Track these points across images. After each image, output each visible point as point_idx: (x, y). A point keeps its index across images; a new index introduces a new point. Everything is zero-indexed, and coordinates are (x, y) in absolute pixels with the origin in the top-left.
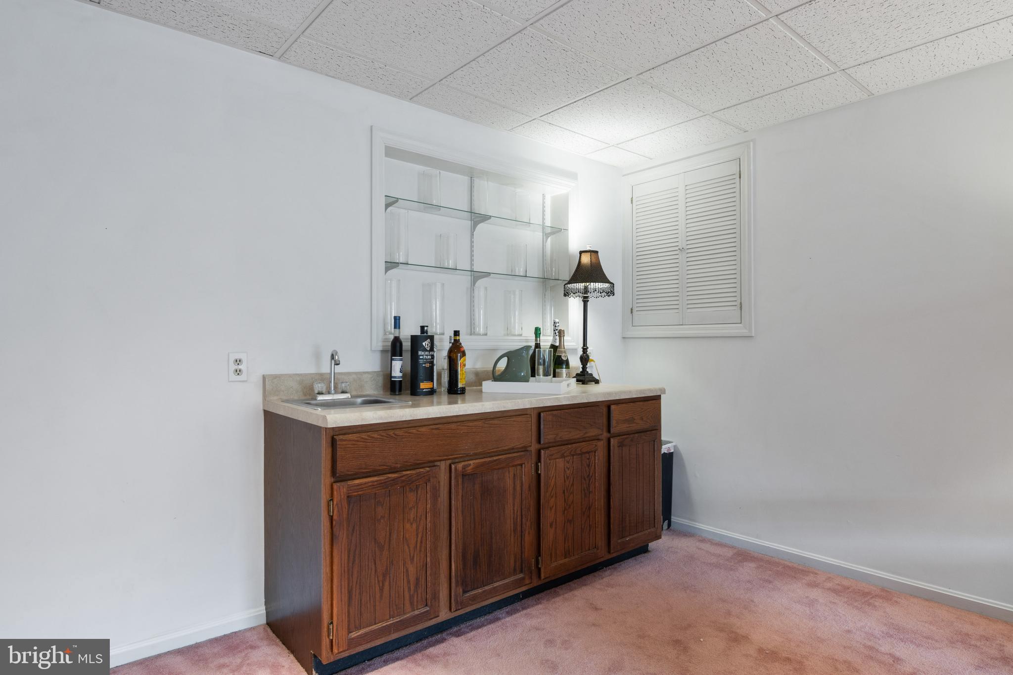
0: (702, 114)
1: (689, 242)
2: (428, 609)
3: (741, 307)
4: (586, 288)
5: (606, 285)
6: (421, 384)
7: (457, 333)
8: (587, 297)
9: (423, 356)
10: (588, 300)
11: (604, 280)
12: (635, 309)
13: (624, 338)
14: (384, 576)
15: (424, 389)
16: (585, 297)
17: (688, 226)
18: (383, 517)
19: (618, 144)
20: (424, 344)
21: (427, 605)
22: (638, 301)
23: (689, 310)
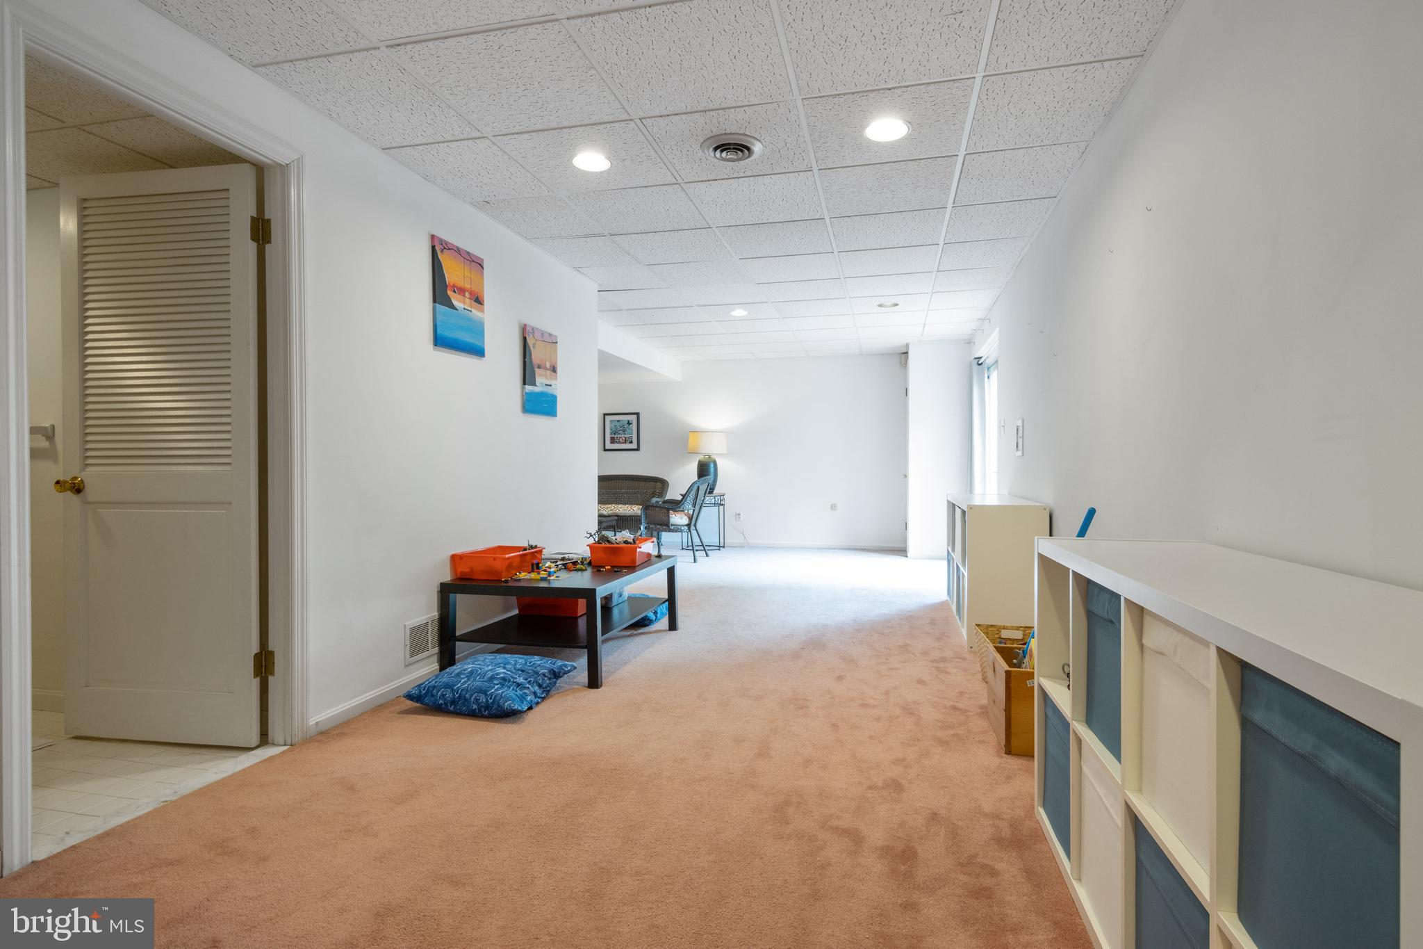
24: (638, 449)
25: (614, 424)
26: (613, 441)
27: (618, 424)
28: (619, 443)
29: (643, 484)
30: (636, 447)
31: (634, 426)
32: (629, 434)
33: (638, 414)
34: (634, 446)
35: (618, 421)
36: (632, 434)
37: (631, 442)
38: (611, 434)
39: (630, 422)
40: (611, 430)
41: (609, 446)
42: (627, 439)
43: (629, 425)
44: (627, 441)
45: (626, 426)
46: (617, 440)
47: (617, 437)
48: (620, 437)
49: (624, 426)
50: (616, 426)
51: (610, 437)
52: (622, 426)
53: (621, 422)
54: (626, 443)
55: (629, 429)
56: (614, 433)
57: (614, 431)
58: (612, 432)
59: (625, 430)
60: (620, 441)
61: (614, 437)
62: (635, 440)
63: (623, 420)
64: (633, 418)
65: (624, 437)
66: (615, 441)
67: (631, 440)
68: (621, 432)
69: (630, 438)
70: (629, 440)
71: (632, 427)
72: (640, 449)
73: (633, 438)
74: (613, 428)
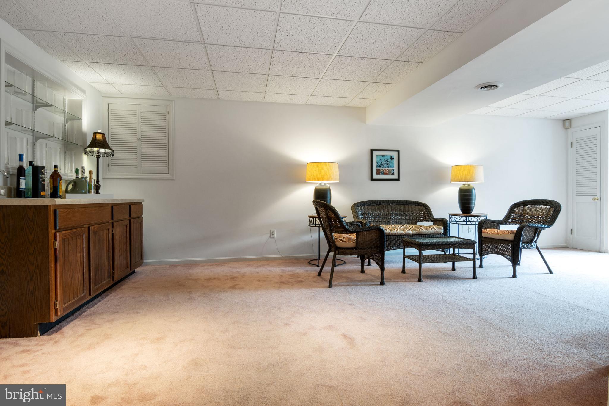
0: (162, 86)
1: (142, 137)
2: (85, 294)
3: (169, 167)
4: (98, 151)
5: (108, 150)
6: (42, 193)
7: (56, 167)
8: (99, 156)
9: (42, 177)
10: (99, 158)
11: (107, 147)
12: (110, 165)
13: (103, 179)
14: (72, 279)
15: (43, 195)
16: (97, 156)
17: (142, 129)
18: (71, 250)
19: (113, 84)
20: (43, 171)
21: (84, 292)
22: (112, 161)
23: (142, 167)
24: (398, 180)
25: (379, 159)
26: (379, 172)
27: (383, 159)
28: (384, 174)
29: (406, 207)
30: (397, 178)
31: (395, 161)
32: (391, 167)
33: (398, 151)
34: (395, 176)
35: (383, 156)
36: (394, 167)
37: (393, 174)
38: (377, 166)
39: (392, 157)
40: (377, 163)
41: (375, 176)
42: (390, 171)
43: (392, 160)
44: (390, 173)
45: (389, 161)
46: (382, 172)
47: (382, 169)
48: (384, 170)
49: (387, 160)
50: (381, 160)
51: (377, 169)
52: (386, 160)
53: (386, 157)
54: (389, 174)
55: (391, 162)
56: (380, 166)
57: (380, 165)
58: (378, 165)
59: (388, 163)
60: (384, 173)
61: (380, 169)
62: (396, 172)
63: (386, 156)
64: (395, 154)
65: (388, 169)
66: (380, 172)
67: (393, 172)
68: (385, 165)
69: (392, 170)
70: (391, 172)
71: (394, 162)
72: (400, 179)
73: (394, 170)
74: (379, 161)
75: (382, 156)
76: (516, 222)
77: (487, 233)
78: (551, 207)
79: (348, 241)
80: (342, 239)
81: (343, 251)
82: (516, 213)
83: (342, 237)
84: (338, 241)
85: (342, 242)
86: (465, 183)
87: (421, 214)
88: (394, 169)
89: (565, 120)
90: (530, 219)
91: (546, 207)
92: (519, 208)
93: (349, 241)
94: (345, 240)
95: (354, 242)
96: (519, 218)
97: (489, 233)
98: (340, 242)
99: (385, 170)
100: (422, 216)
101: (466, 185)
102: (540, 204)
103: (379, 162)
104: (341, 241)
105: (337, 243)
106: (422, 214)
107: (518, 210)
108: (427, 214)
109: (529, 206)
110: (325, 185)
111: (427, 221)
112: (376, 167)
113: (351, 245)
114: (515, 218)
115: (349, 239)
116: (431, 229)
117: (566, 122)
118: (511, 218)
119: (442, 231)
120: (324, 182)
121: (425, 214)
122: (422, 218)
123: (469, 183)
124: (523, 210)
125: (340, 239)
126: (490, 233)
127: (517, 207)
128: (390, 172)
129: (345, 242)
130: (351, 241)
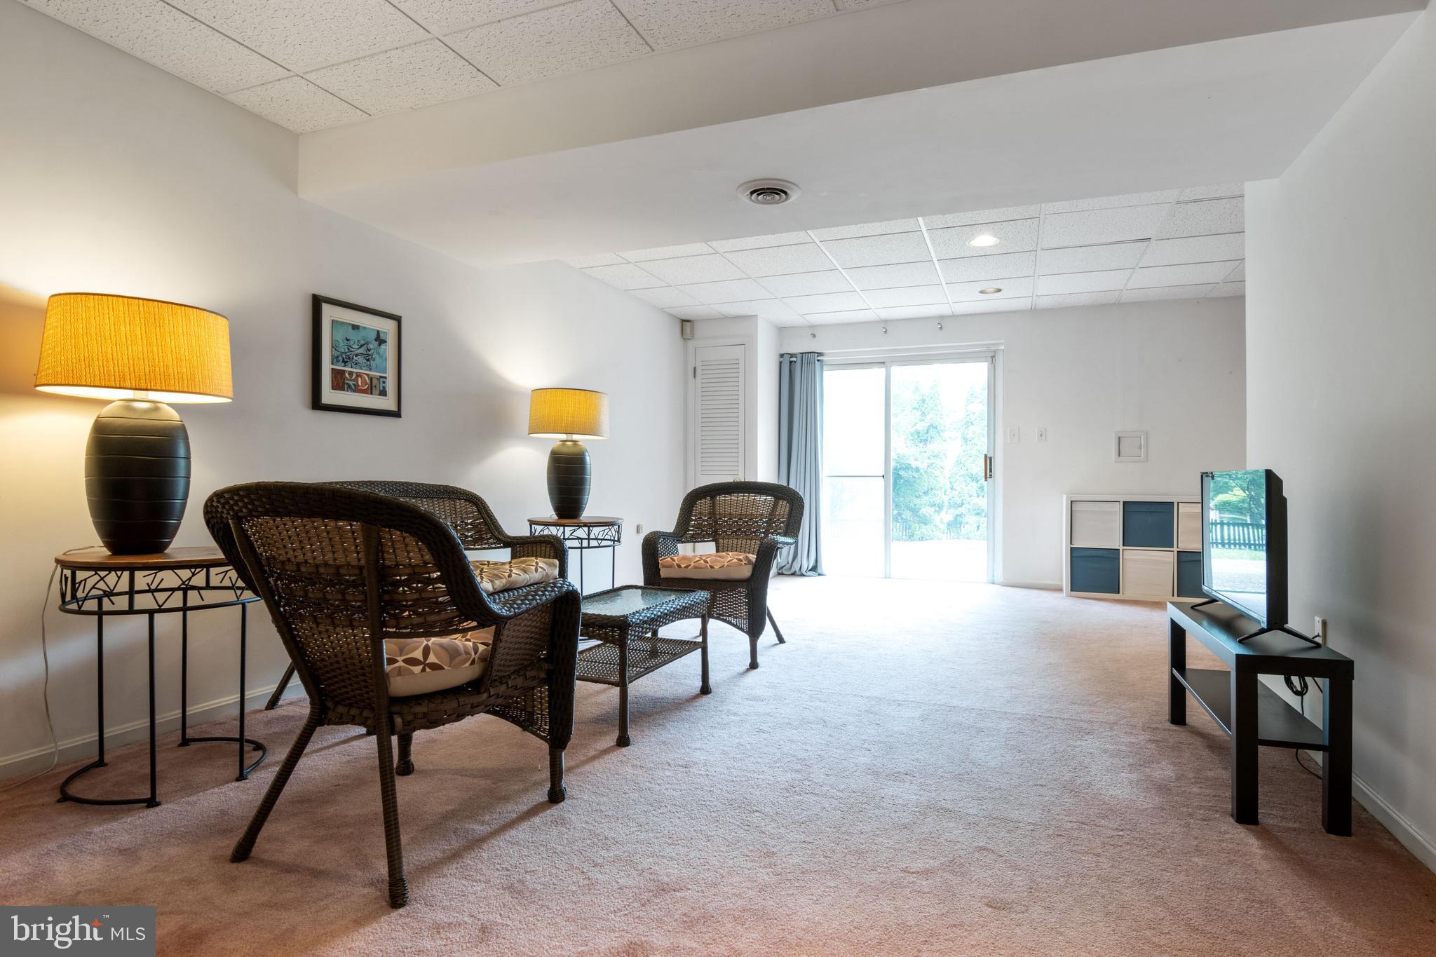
24: (396, 414)
25: (340, 337)
26: (340, 382)
27: (353, 336)
28: (357, 390)
30: (393, 408)
31: (390, 349)
32: (377, 369)
33: (398, 319)
34: (388, 403)
35: (355, 327)
36: (385, 371)
37: (383, 393)
38: (334, 359)
39: (382, 337)
40: (334, 348)
41: (329, 395)
42: (375, 381)
43: (380, 345)
44: (374, 388)
45: (371, 346)
46: (351, 383)
47: (351, 373)
48: (358, 375)
49: (367, 343)
50: (348, 340)
51: (333, 369)
52: (362, 342)
53: (362, 333)
54: (371, 393)
55: (379, 354)
56: (343, 361)
57: (344, 356)
58: (337, 357)
59: (369, 355)
60: (356, 385)
61: (344, 371)
62: (391, 387)
63: (365, 328)
64: (388, 326)
65: (368, 375)
66: (344, 383)
67: (384, 387)
68: (360, 359)
69: (382, 380)
70: (378, 387)
71: (385, 352)
72: (403, 414)
73: (387, 381)
74: (341, 344)
75: (350, 328)
76: (703, 535)
77: (679, 566)
78: (777, 498)
79: (451, 663)
80: (421, 658)
81: (425, 710)
82: (700, 513)
83: (417, 648)
84: (400, 671)
85: (423, 670)
86: (564, 437)
87: (467, 524)
88: (385, 378)
89: (683, 321)
90: (734, 527)
91: (766, 499)
92: (705, 502)
93: (454, 663)
94: (436, 661)
95: (473, 662)
96: (708, 524)
97: (683, 566)
98: (412, 673)
99: (361, 377)
100: (468, 530)
101: (568, 443)
102: (749, 493)
103: (343, 348)
104: (417, 669)
105: (399, 678)
106: (471, 524)
107: (703, 505)
108: (486, 523)
109: (725, 497)
110: (156, 409)
111: (486, 546)
112: (332, 364)
113: (464, 673)
114: (698, 526)
115: (453, 653)
116: (536, 570)
117: (686, 325)
118: (693, 526)
119: (556, 572)
120: (152, 395)
121: (479, 524)
122: (471, 536)
123: (575, 437)
124: (713, 505)
125: (407, 661)
126: (686, 567)
127: (701, 499)
128: (374, 385)
129: (435, 667)
130: (464, 656)
